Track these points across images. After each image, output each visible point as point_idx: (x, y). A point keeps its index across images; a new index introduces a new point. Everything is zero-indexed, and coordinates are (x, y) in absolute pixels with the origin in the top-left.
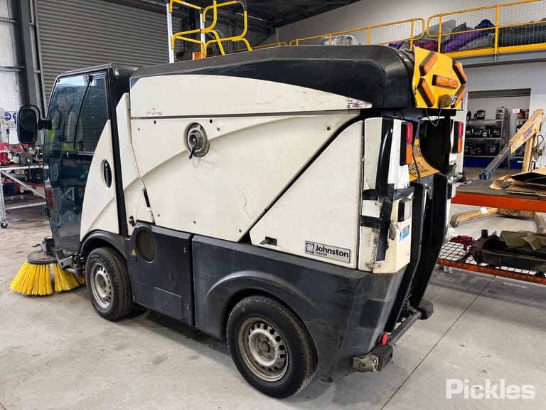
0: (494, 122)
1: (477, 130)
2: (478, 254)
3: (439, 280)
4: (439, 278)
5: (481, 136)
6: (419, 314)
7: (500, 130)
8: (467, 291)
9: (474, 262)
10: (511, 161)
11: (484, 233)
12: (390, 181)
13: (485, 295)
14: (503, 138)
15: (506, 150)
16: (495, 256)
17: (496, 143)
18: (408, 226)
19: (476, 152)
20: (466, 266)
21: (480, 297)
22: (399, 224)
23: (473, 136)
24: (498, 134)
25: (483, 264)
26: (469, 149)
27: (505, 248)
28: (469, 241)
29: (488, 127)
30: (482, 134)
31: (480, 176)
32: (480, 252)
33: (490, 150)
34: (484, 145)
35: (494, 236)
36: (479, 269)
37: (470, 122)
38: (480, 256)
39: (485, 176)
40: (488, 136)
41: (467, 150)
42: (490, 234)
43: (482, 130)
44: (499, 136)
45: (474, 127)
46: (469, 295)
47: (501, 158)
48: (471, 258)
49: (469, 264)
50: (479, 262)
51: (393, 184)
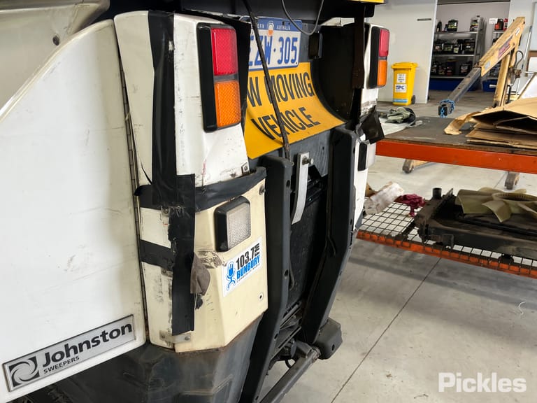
0: (467, 35)
1: (448, 44)
2: (424, 228)
3: (375, 257)
4: (377, 254)
5: (452, 52)
6: (316, 353)
7: (473, 45)
8: (410, 275)
9: (418, 239)
10: (484, 82)
11: (437, 192)
12: (183, 168)
13: (431, 281)
14: (477, 55)
15: (474, 72)
16: (447, 231)
17: (469, 60)
18: (257, 247)
19: (446, 72)
20: (407, 244)
21: (425, 284)
22: (221, 255)
23: (443, 52)
24: (472, 50)
25: (431, 242)
26: (438, 69)
27: (461, 217)
28: (417, 203)
29: (460, 41)
30: (453, 49)
31: (440, 109)
32: (427, 226)
33: (461, 70)
34: (454, 62)
35: (450, 197)
36: (424, 249)
37: (441, 36)
38: (426, 231)
39: (445, 109)
40: (460, 52)
41: (434, 70)
42: (444, 193)
43: (453, 44)
44: (472, 53)
45: (444, 41)
46: (411, 281)
47: (468, 83)
48: (415, 231)
49: (412, 242)
50: (425, 238)
51: (192, 176)
